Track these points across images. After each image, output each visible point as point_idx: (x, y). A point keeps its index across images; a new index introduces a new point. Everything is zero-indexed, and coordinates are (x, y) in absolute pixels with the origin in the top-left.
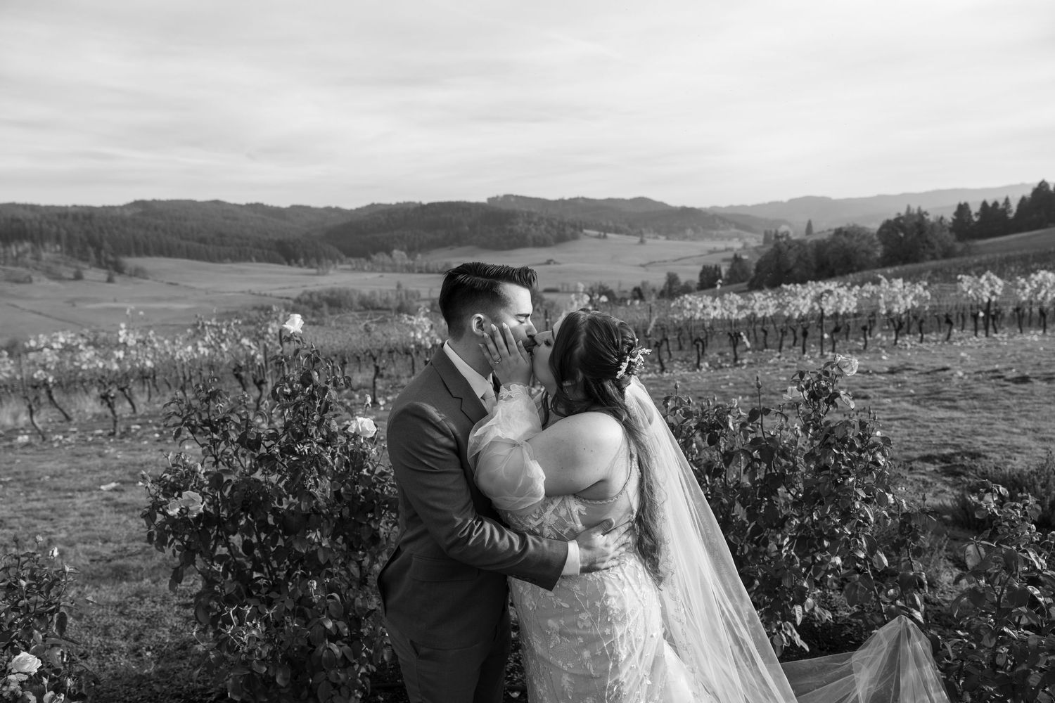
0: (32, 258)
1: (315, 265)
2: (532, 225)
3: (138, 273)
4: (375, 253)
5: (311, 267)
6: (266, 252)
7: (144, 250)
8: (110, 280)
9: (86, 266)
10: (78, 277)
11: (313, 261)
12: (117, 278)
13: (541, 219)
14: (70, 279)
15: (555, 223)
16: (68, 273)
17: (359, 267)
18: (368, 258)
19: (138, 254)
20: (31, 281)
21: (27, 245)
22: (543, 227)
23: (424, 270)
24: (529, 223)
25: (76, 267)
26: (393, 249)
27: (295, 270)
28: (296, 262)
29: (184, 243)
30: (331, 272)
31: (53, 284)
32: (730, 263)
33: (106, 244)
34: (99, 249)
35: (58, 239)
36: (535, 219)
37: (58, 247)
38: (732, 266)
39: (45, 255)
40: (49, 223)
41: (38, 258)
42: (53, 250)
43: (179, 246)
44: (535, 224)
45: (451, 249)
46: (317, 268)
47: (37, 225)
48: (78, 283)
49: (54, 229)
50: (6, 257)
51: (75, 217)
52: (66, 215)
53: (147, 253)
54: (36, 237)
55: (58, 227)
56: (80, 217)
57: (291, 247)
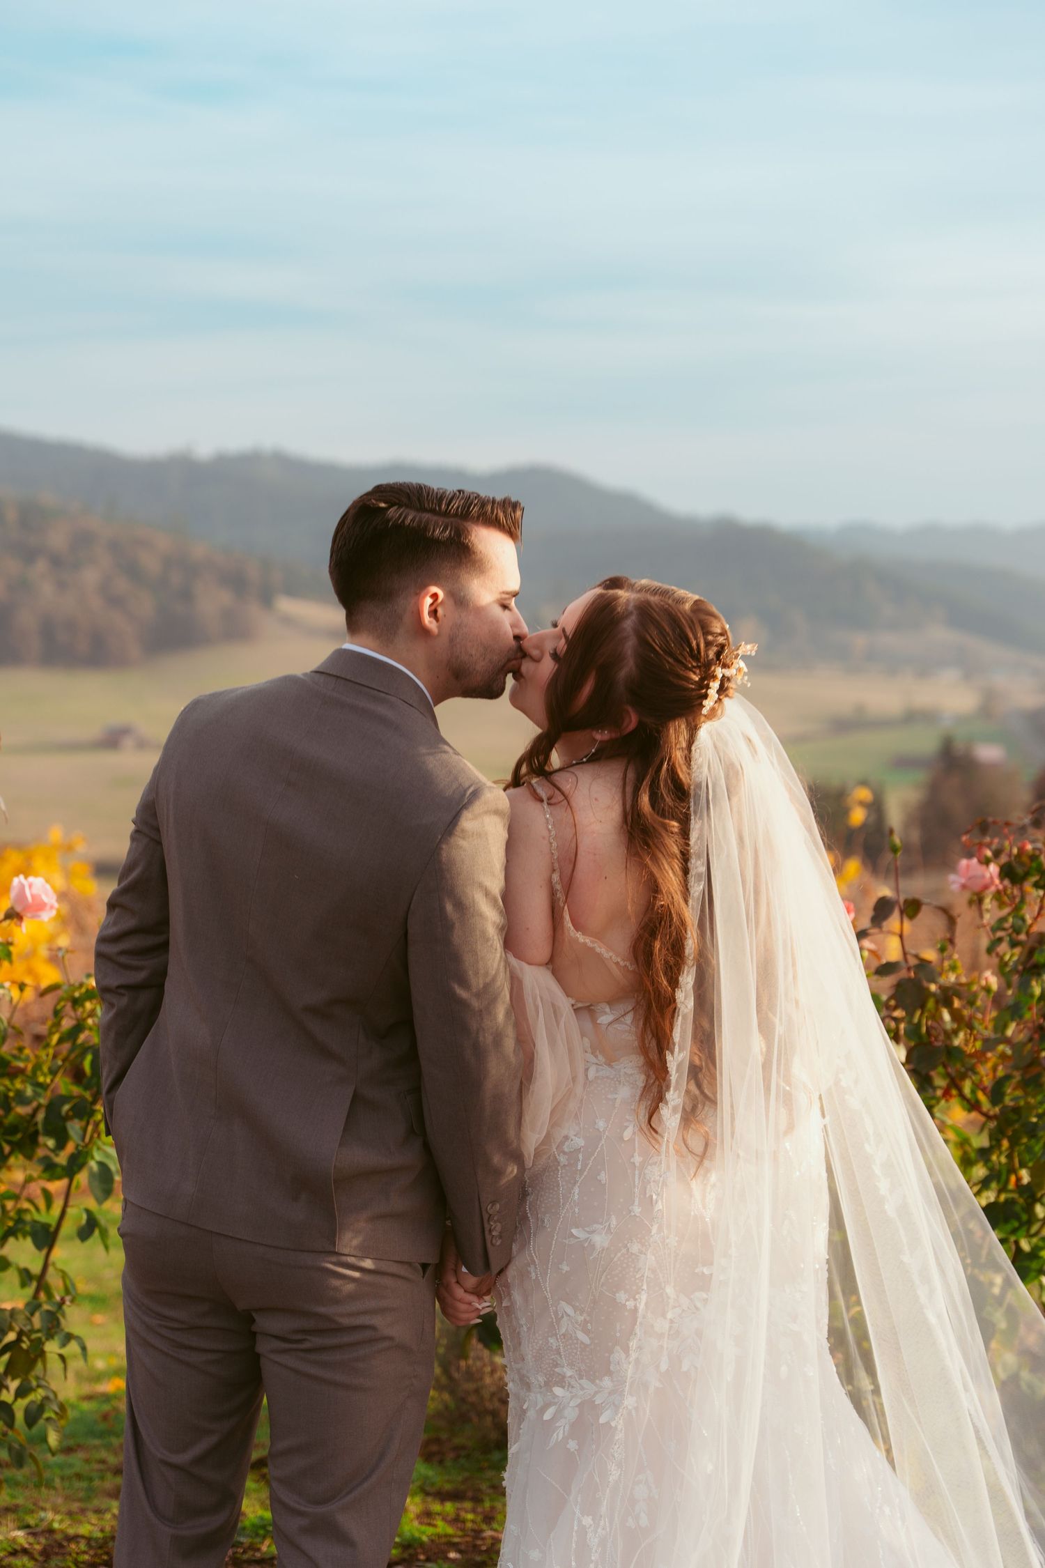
2: (41, 566)
13: (83, 540)
15: (151, 563)
22: (91, 577)
24: (29, 555)
32: (921, 776)
36: (57, 539)
38: (934, 789)
44: (56, 562)
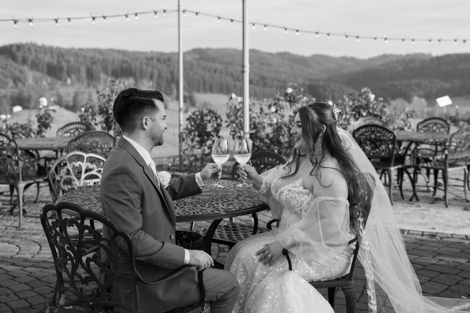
3: (205, 106)
7: (209, 87)
8: (186, 110)
9: (169, 99)
12: (191, 109)
18: (389, 104)
19: (205, 91)
26: (411, 97)
29: (238, 84)
35: (151, 77)
37: (151, 83)
40: (146, 64)
42: (147, 85)
43: (235, 86)
45: (467, 98)
47: (139, 66)
49: (150, 69)
51: (159, 60)
52: (152, 58)
53: (211, 90)
54: (138, 74)
55: (153, 68)
56: (162, 60)
57: (321, 90)
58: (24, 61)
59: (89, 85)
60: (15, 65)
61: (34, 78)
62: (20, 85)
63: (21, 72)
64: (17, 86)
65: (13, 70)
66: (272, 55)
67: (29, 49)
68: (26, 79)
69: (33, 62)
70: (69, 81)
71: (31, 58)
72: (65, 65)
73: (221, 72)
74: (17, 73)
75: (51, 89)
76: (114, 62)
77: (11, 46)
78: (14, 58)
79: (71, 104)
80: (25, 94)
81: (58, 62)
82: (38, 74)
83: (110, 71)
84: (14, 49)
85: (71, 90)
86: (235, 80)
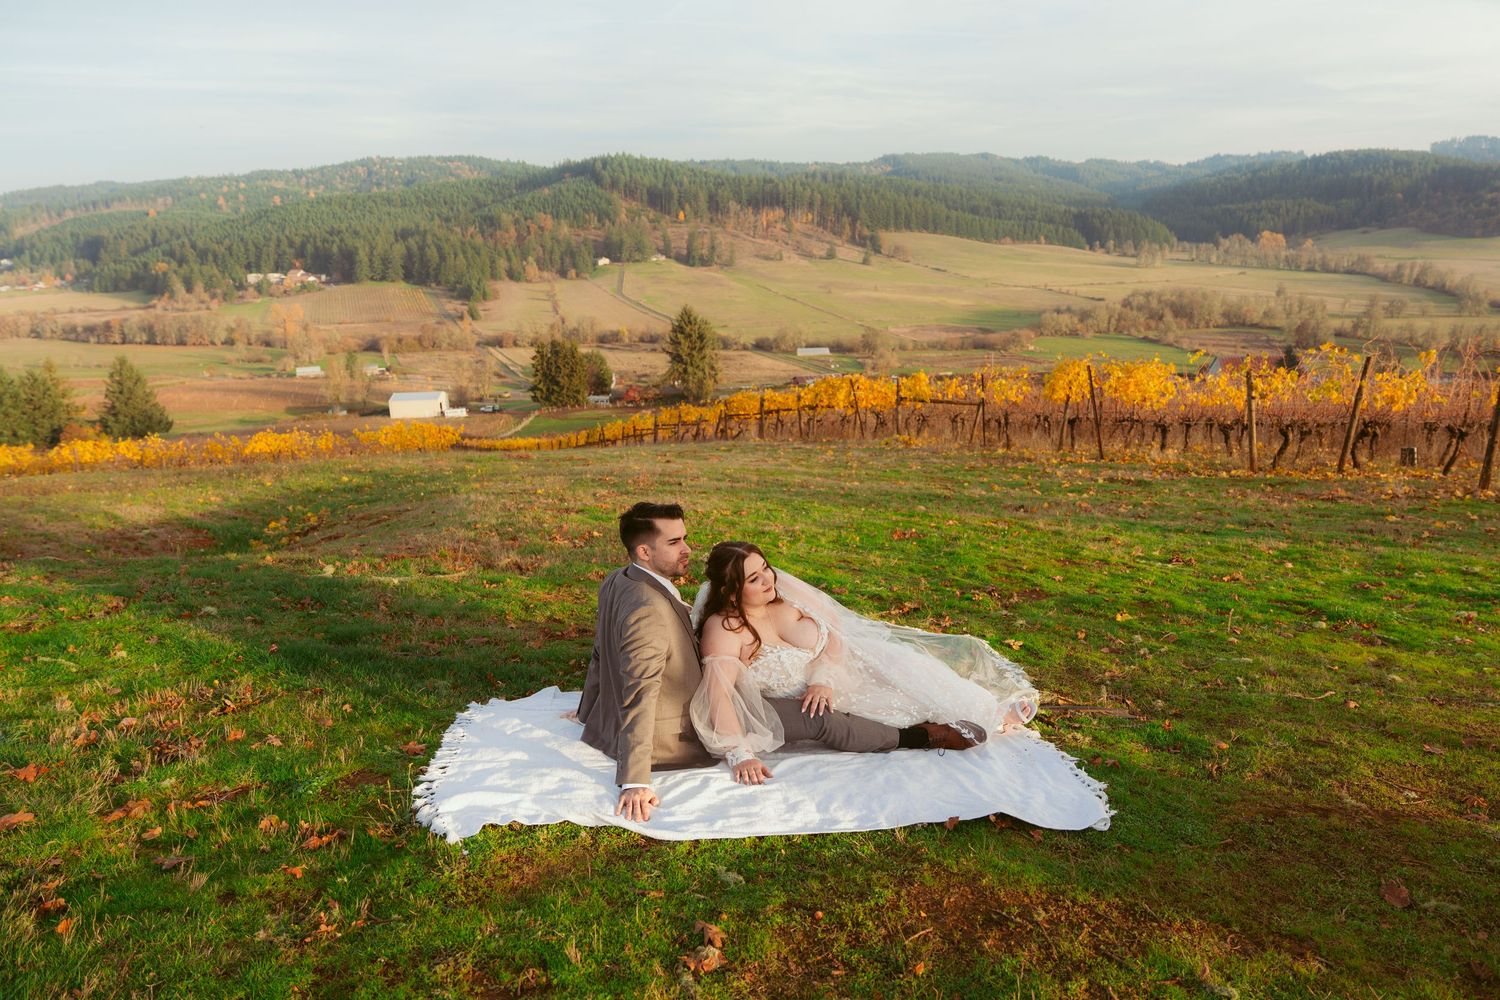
0: (782, 229)
1: (1133, 252)
3: (897, 253)
4: (1226, 236)
5: (1125, 255)
6: (1061, 229)
7: (905, 221)
8: (865, 262)
9: (839, 242)
10: (831, 256)
11: (1129, 246)
12: (874, 259)
14: (821, 258)
16: (821, 250)
17: (1203, 257)
18: (1217, 244)
19: (898, 228)
20: (781, 259)
21: (779, 212)
23: (1317, 267)
25: (828, 242)
26: (1258, 231)
27: (1100, 256)
28: (1102, 246)
29: (954, 214)
30: (1158, 263)
31: (804, 262)
33: (863, 214)
34: (854, 220)
35: (811, 205)
37: (810, 216)
39: (797, 226)
40: (802, 184)
41: (789, 231)
42: (805, 219)
43: (948, 218)
45: (1364, 232)
46: (1133, 256)
47: (790, 187)
48: (829, 263)
49: (808, 193)
50: (755, 227)
51: (824, 177)
52: (814, 175)
53: (909, 227)
54: (789, 202)
55: (813, 190)
56: (830, 178)
57: (1097, 223)
58: (614, 185)
59: (712, 220)
60: (600, 191)
61: (629, 211)
62: (607, 223)
63: (609, 202)
64: (603, 225)
65: (597, 201)
66: (1016, 161)
67: (620, 165)
68: (616, 214)
69: (626, 186)
70: (681, 215)
71: (623, 179)
72: (674, 189)
73: (926, 195)
74: (604, 205)
75: (655, 228)
76: (751, 181)
77: (595, 160)
78: (598, 181)
79: (685, 252)
80: (615, 238)
81: (664, 185)
82: (635, 205)
83: (744, 201)
84: (599, 165)
85: (685, 230)
86: (949, 208)
